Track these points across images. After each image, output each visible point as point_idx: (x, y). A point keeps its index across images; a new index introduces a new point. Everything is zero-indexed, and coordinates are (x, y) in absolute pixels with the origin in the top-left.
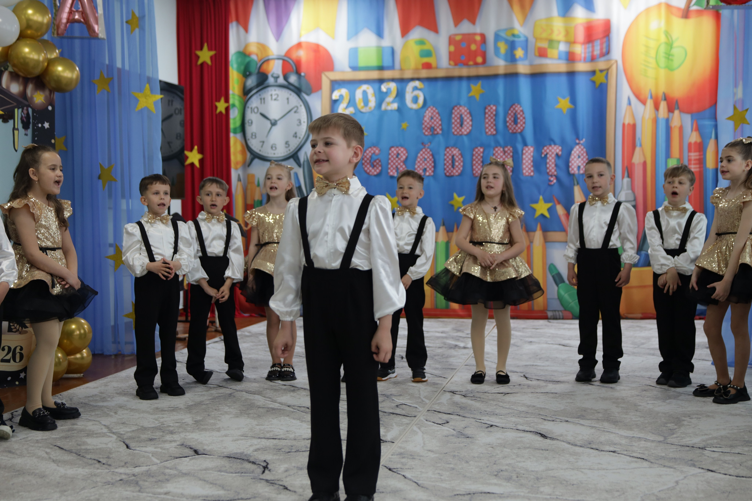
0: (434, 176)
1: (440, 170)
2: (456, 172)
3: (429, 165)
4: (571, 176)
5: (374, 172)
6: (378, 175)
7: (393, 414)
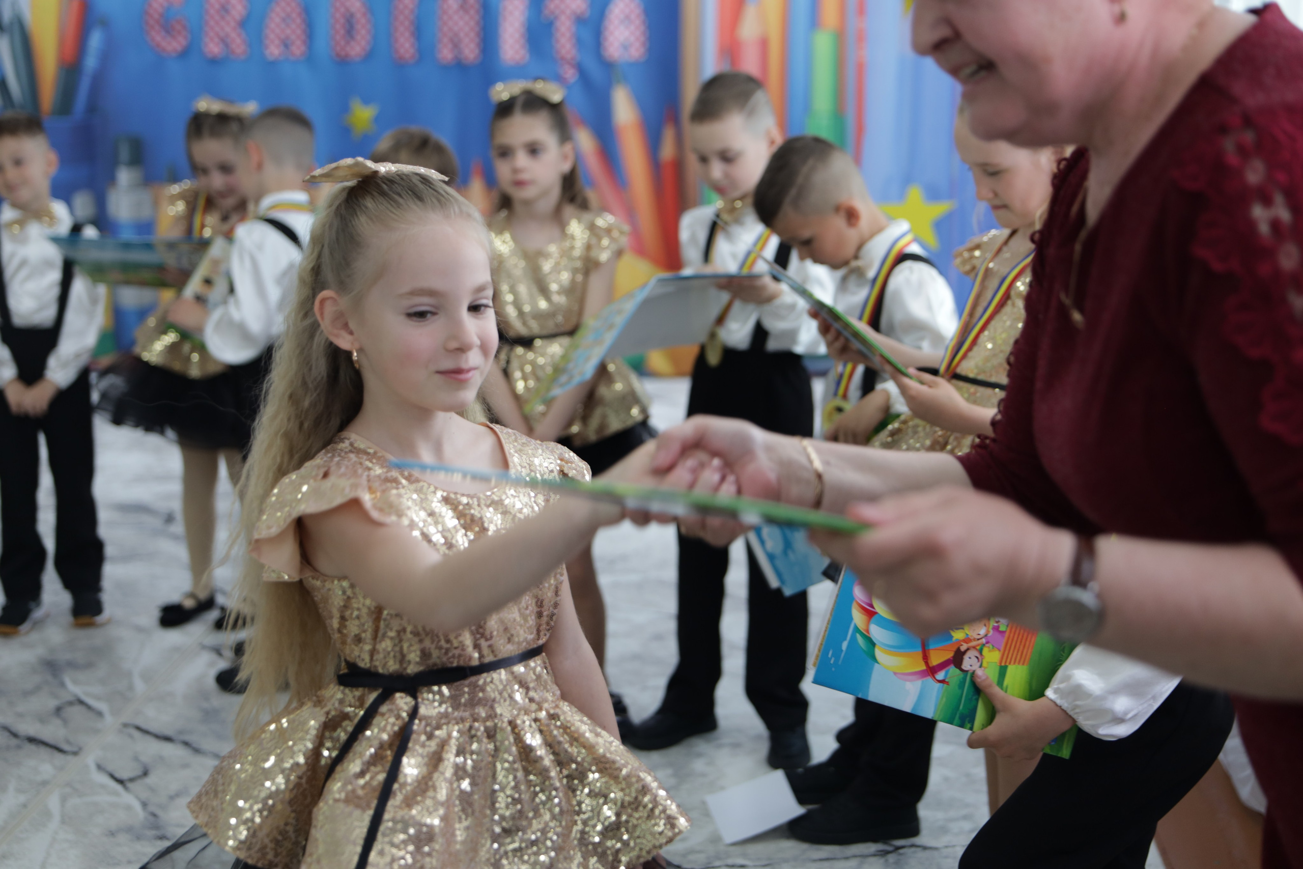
0: (310, 58)
1: (322, 45)
2: (356, 49)
3: (295, 32)
4: (608, 66)
5: (174, 45)
6: (184, 54)
7: (32, 740)
